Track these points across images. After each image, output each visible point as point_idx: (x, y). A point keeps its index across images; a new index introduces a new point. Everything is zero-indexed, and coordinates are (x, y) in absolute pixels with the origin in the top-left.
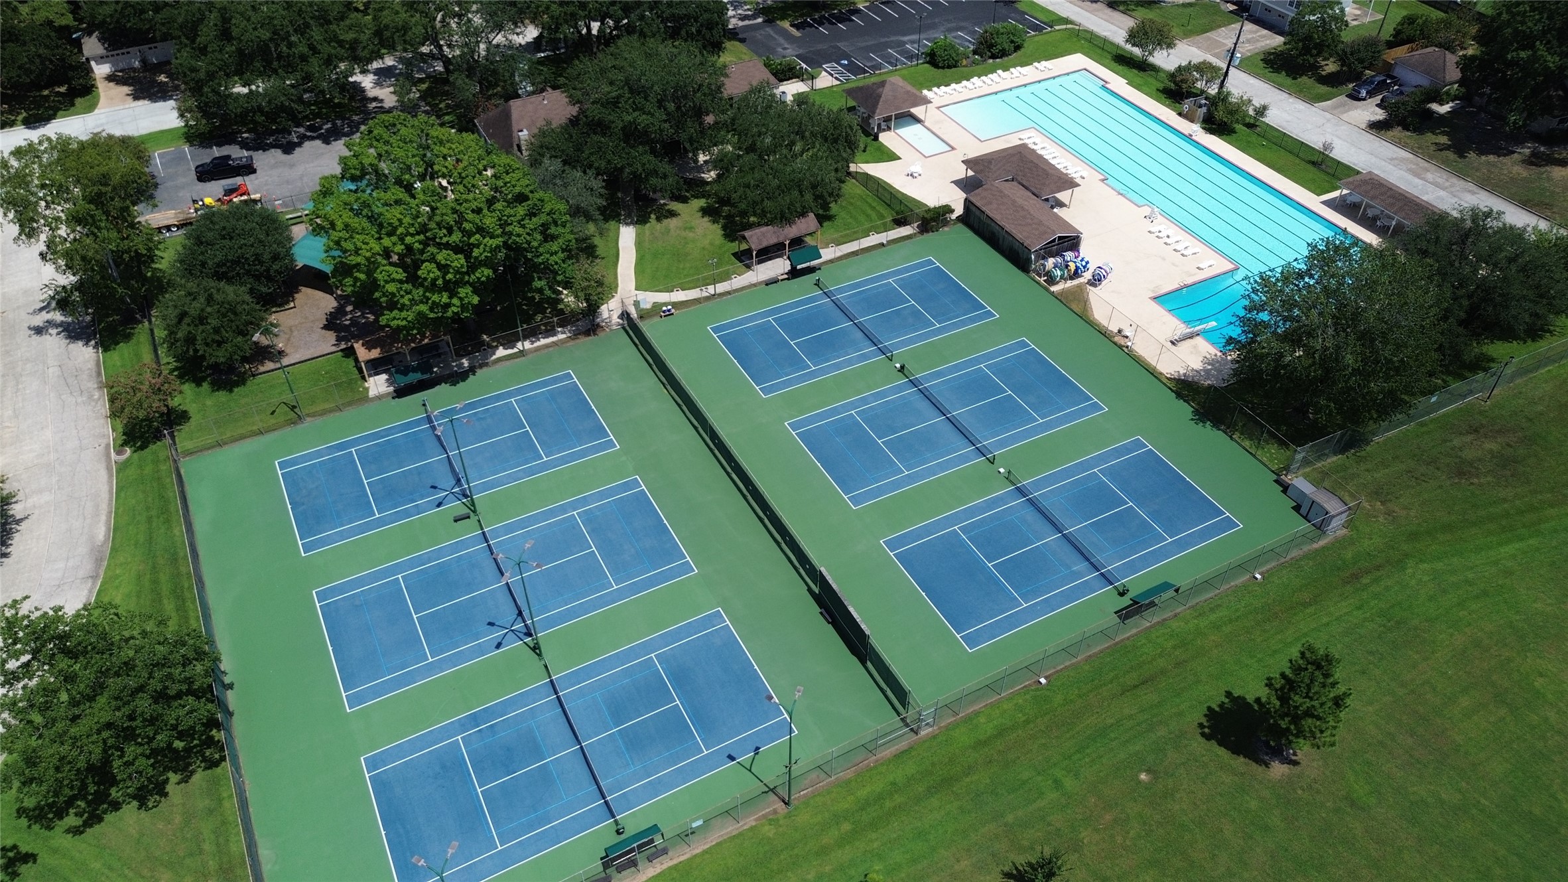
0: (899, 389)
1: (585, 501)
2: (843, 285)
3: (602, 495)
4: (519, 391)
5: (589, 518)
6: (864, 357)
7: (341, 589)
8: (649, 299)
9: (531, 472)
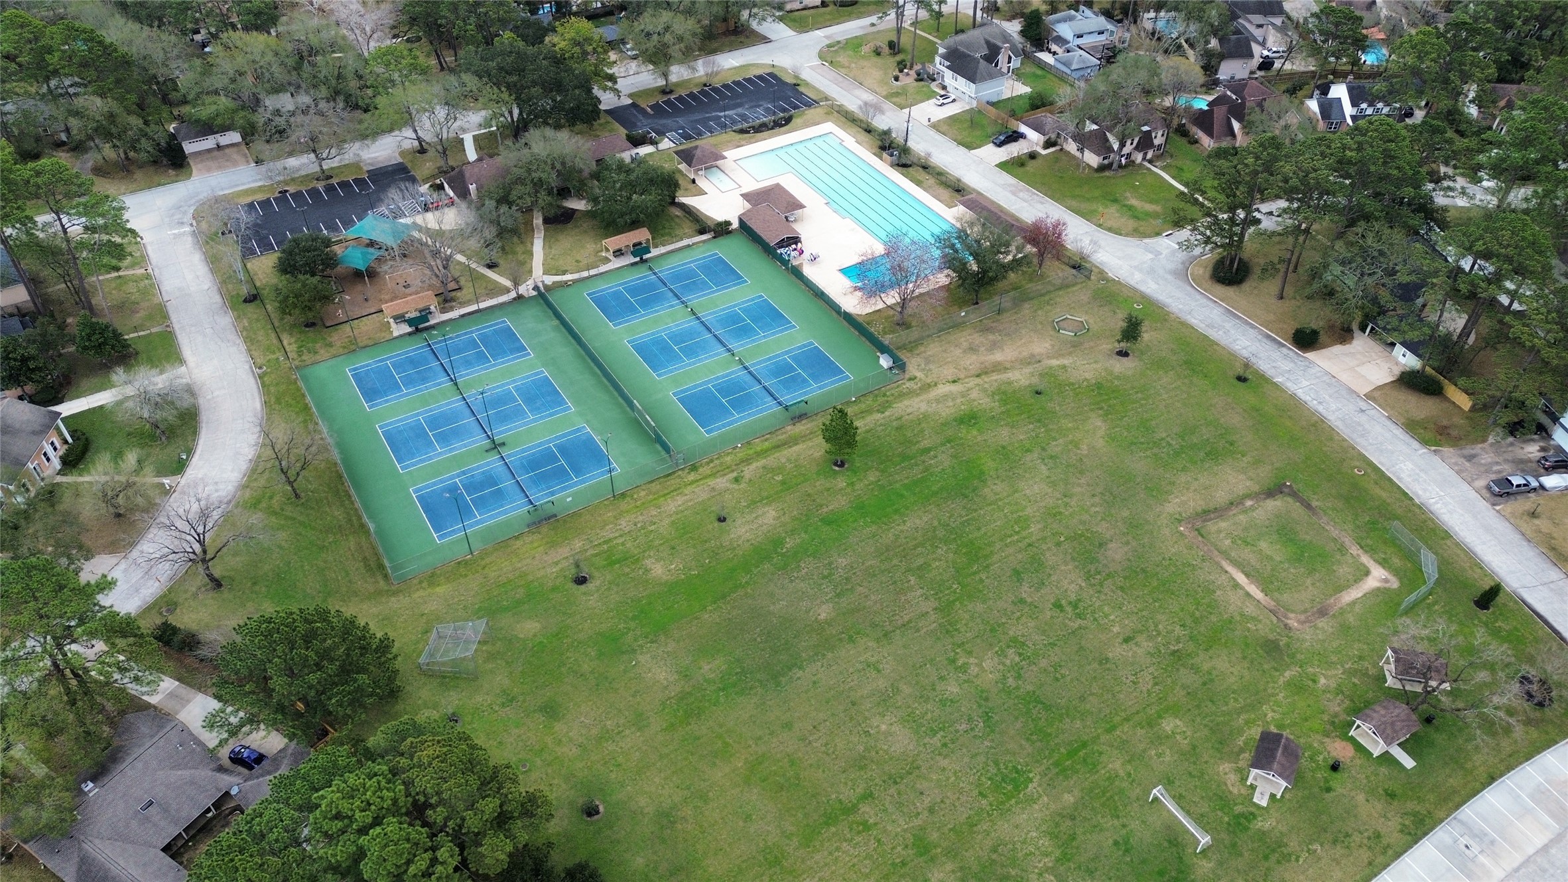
0: (690, 321)
1: (514, 381)
2: (666, 268)
3: (524, 378)
4: (478, 330)
5: (517, 389)
6: (672, 306)
7: (391, 424)
8: (550, 280)
9: (487, 368)
